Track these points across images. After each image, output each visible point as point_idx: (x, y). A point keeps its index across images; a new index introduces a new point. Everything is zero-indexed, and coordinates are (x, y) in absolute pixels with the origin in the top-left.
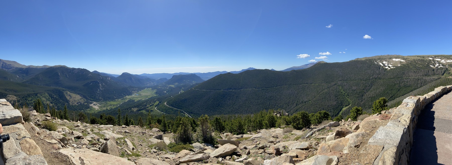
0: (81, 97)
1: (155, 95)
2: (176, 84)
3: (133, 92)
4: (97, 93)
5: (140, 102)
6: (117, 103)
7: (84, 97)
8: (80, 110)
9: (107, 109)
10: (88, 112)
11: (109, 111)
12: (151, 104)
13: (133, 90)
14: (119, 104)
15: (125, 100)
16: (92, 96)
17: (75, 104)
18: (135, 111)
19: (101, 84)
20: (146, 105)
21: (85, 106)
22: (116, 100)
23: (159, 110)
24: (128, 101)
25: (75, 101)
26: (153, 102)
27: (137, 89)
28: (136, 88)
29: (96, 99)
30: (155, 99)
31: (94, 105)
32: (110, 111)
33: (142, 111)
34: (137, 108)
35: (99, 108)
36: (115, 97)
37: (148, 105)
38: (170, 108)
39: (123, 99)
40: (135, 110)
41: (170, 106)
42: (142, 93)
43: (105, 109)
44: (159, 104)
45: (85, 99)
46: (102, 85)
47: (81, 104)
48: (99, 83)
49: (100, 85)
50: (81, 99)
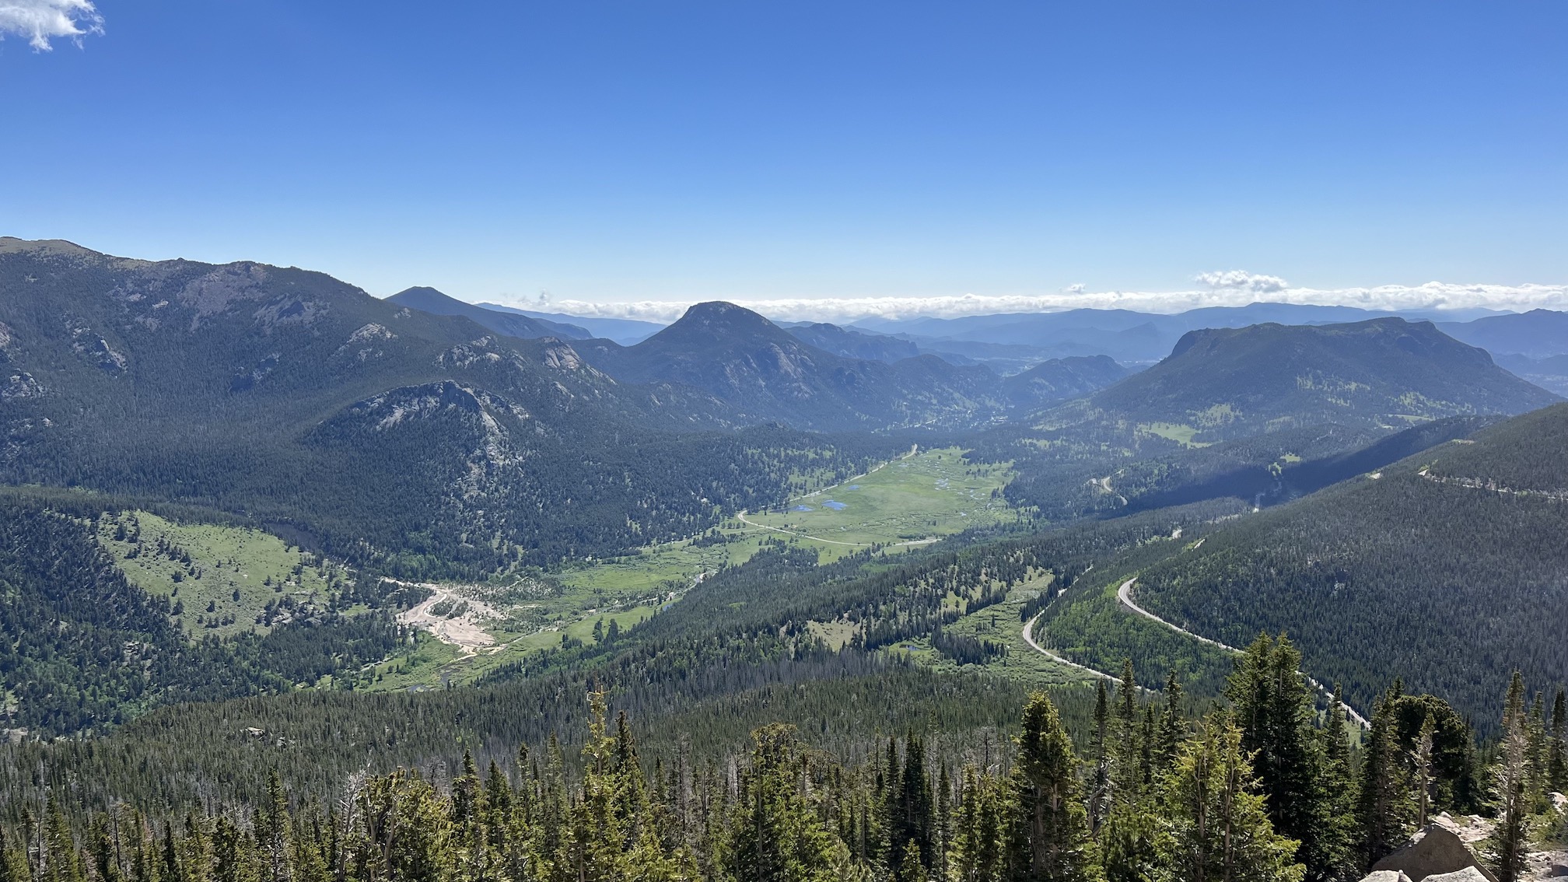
0: (295, 549)
1: (1007, 517)
2: (1220, 412)
3: (795, 478)
4: (459, 496)
5: (865, 566)
6: (654, 577)
7: (329, 551)
8: (299, 675)
9: (568, 643)
10: (391, 685)
11: (588, 653)
12: (979, 589)
13: (791, 460)
14: (682, 586)
15: (730, 546)
16: (417, 528)
17: (245, 622)
18: (836, 647)
19: (497, 416)
20: (934, 602)
21: (350, 635)
22: (645, 550)
23: (1060, 644)
24: (752, 560)
25: (236, 596)
26: (992, 576)
27: (827, 454)
28: (817, 442)
29: (456, 559)
30: (1012, 547)
31: (438, 611)
32: (598, 652)
33: (904, 651)
34: (854, 619)
35: (488, 639)
36: (636, 527)
37: (951, 594)
38: (1178, 641)
39: (706, 543)
40: (837, 635)
41: (1170, 620)
42: (876, 491)
43: (547, 638)
44: (1052, 591)
45: (343, 570)
46: (506, 419)
47: (302, 620)
48: (476, 408)
49: (488, 420)
50: (298, 571)
